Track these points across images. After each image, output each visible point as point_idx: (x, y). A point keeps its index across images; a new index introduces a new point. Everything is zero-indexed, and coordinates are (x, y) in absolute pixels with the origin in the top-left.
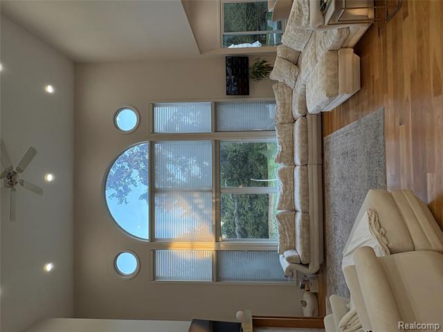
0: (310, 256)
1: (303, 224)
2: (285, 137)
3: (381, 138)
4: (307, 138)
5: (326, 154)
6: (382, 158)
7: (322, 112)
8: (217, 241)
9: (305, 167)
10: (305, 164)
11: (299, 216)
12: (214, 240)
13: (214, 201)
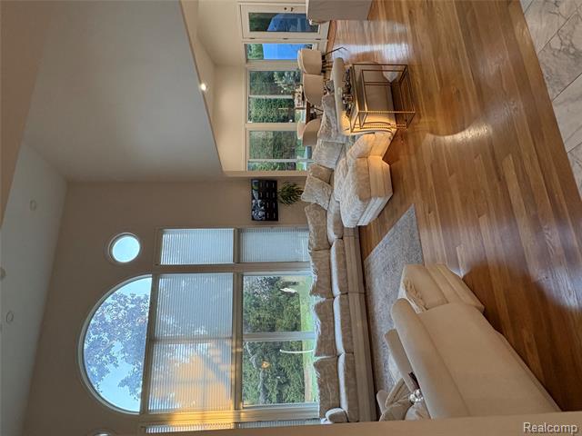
0: (358, 411)
1: (347, 368)
2: (320, 264)
3: (416, 235)
4: (345, 262)
5: (367, 279)
6: (419, 254)
7: (359, 227)
8: (236, 408)
9: (345, 297)
10: (345, 293)
11: (342, 360)
12: (232, 407)
13: (234, 351)
